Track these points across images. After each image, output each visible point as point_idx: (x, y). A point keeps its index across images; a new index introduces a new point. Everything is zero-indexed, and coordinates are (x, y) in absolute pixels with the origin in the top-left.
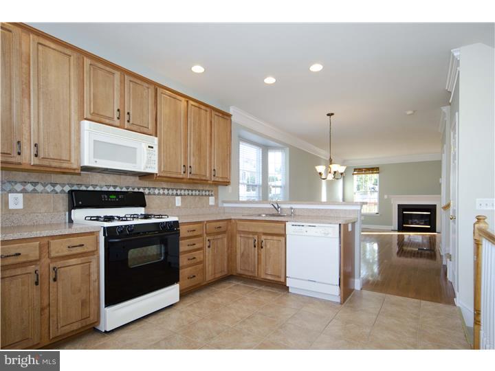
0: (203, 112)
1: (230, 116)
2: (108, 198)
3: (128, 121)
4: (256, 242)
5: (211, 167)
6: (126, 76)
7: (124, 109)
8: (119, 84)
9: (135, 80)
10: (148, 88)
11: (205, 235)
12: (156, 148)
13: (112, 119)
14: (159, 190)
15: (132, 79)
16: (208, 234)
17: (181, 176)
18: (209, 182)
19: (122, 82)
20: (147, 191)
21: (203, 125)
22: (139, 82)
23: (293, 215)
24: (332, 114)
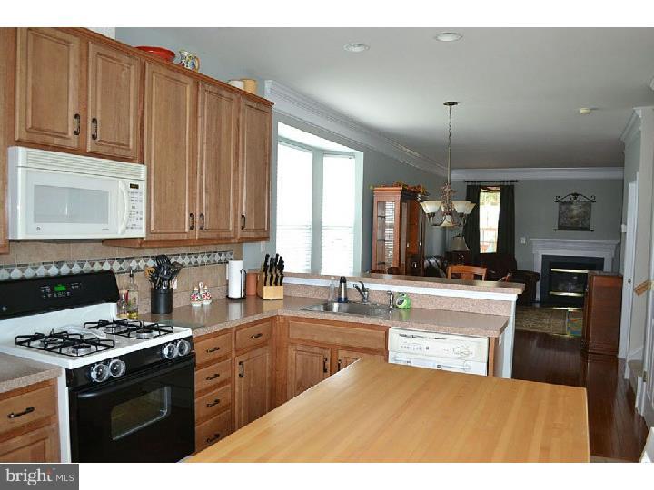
0: (224, 102)
1: (269, 104)
2: (52, 291)
3: (94, 137)
4: (328, 363)
5: (236, 210)
6: (91, 45)
7: (87, 113)
8: (77, 62)
9: (107, 52)
10: (130, 64)
11: (234, 354)
12: (143, 186)
13: (63, 135)
14: (138, 261)
15: (101, 50)
16: (239, 351)
17: (186, 237)
18: (233, 241)
19: (84, 58)
20: (116, 267)
21: (224, 128)
22: (114, 54)
23: (392, 306)
24: (455, 103)
